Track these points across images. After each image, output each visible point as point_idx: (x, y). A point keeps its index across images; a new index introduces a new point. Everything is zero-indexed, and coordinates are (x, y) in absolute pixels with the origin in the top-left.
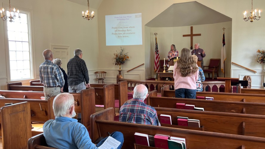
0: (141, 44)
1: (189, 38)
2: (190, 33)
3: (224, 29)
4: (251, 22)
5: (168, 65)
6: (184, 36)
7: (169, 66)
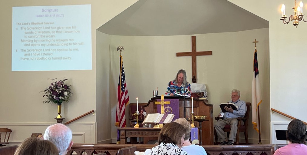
0: (90, 68)
1: (190, 58)
2: (190, 50)
3: (256, 42)
4: (294, 25)
5: (145, 113)
6: (178, 55)
7: (147, 114)
